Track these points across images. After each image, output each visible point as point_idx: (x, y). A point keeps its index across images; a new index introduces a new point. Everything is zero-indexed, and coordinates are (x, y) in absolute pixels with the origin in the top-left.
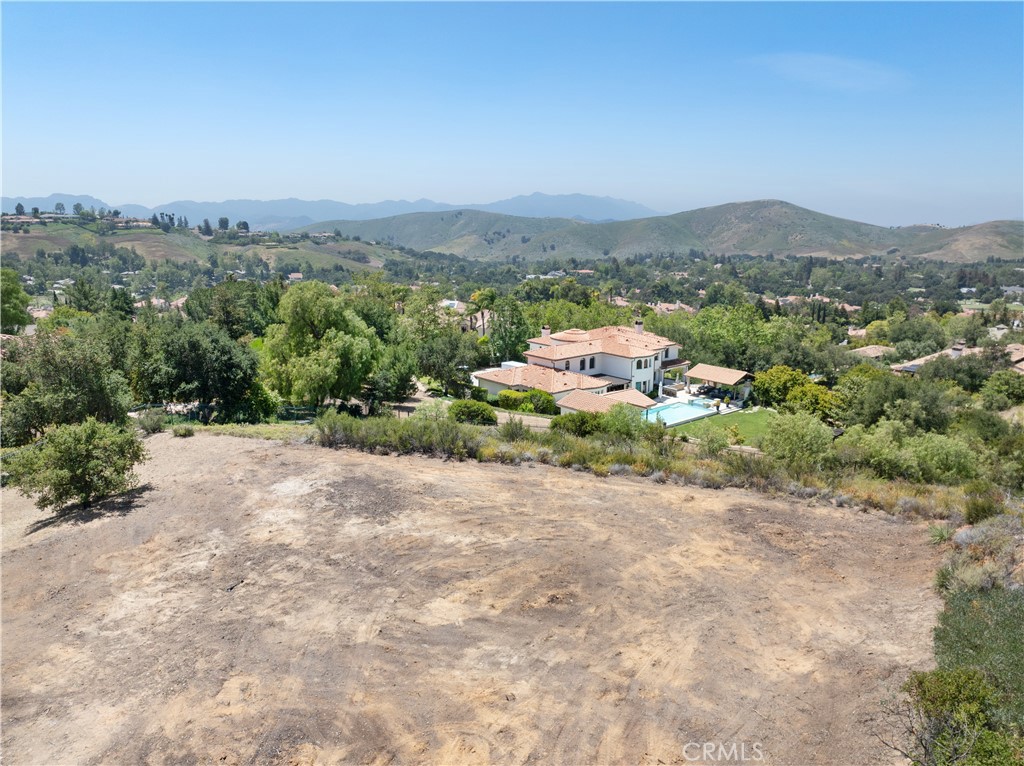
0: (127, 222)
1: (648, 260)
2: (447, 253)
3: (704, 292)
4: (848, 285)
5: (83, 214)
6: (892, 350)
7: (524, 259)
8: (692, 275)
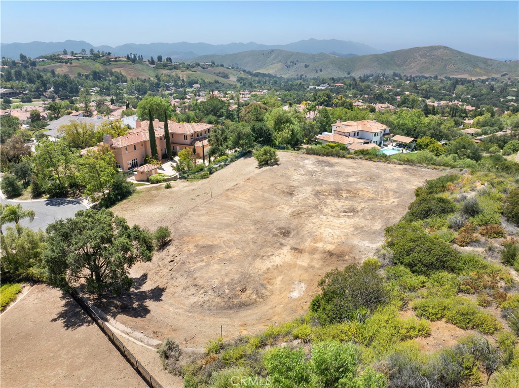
0: (116, 58)
1: (371, 78)
2: (266, 73)
3: (399, 97)
4: (475, 95)
5: (95, 54)
6: (480, 131)
7: (306, 76)
8: (394, 87)
